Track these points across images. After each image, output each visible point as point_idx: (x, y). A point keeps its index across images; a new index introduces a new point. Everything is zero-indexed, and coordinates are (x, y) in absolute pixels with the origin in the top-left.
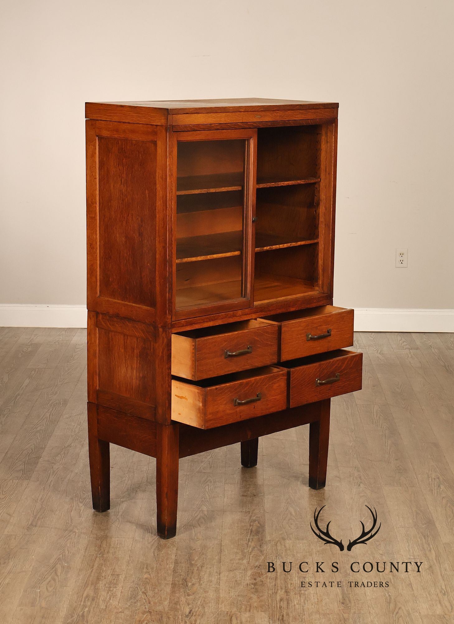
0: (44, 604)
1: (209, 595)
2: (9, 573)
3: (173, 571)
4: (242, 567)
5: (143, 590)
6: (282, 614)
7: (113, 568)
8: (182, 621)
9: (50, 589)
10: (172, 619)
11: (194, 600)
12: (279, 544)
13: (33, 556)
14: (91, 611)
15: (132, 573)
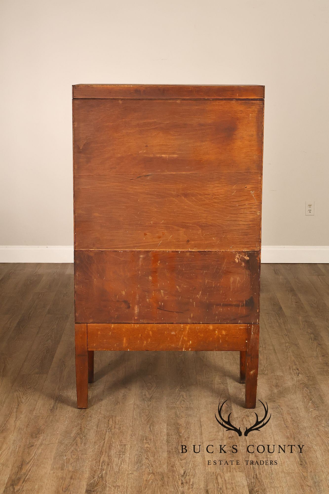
0: (71, 469)
1: (197, 459)
2: (41, 444)
3: (167, 442)
4: (219, 437)
5: (146, 456)
6: (255, 473)
7: (120, 440)
8: (179, 479)
9: (74, 457)
10: (171, 478)
11: (186, 463)
12: (244, 420)
13: (57, 431)
14: (108, 473)
15: (135, 444)
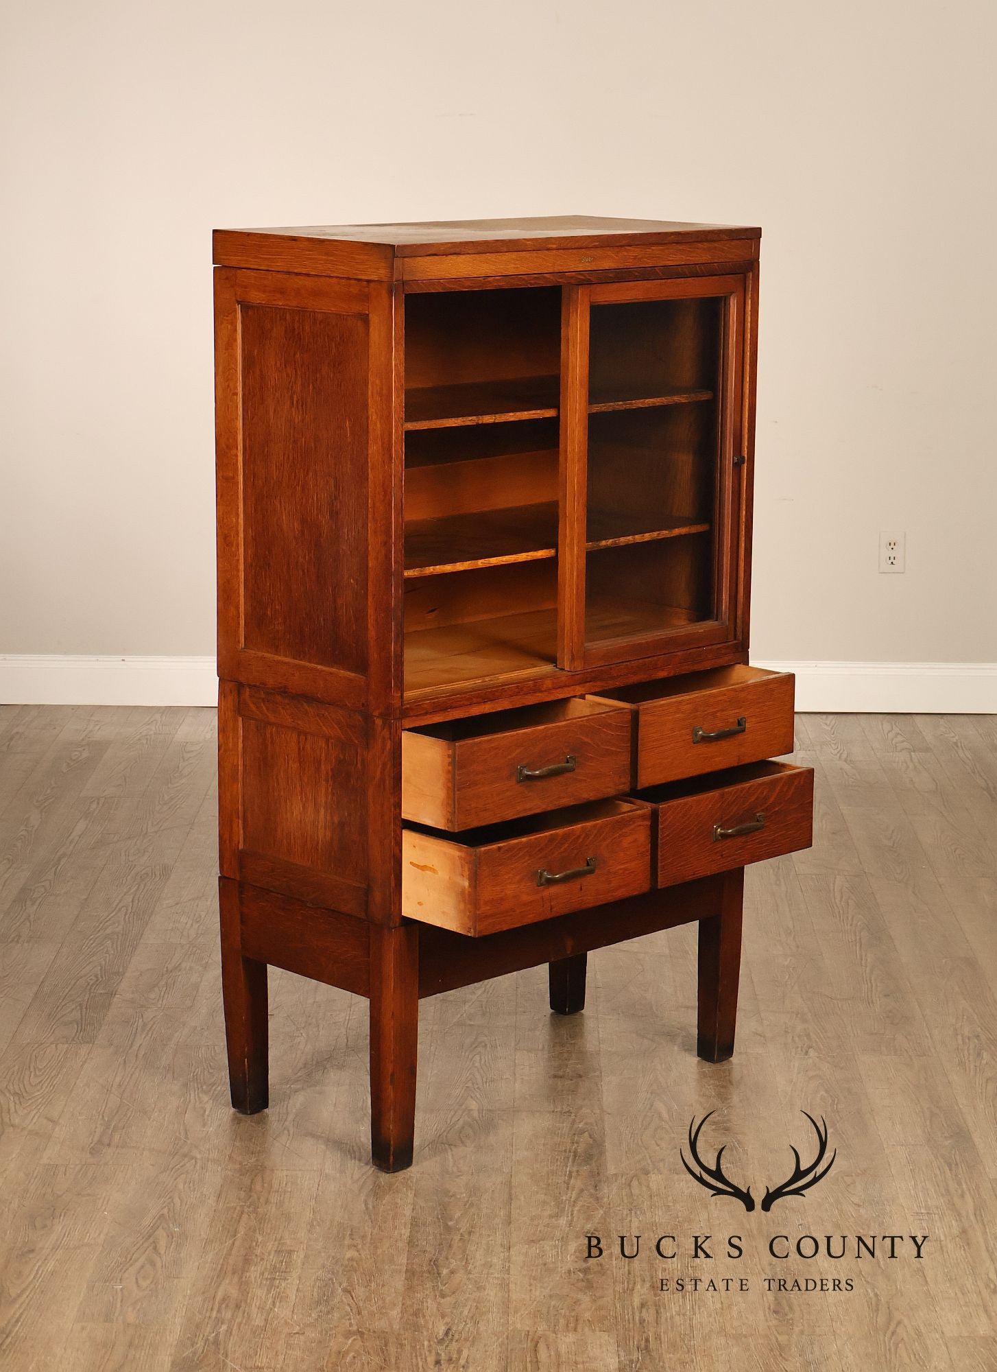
0: (131, 1317)
1: (488, 1294)
2: (54, 1249)
3: (409, 1244)
4: (558, 1234)
5: (345, 1284)
6: (644, 1336)
7: (279, 1236)
8: (430, 1351)
9: (144, 1284)
10: (408, 1348)
11: (455, 1305)
12: (635, 1183)
13: (105, 1210)
14: (234, 1332)
15: (319, 1248)
